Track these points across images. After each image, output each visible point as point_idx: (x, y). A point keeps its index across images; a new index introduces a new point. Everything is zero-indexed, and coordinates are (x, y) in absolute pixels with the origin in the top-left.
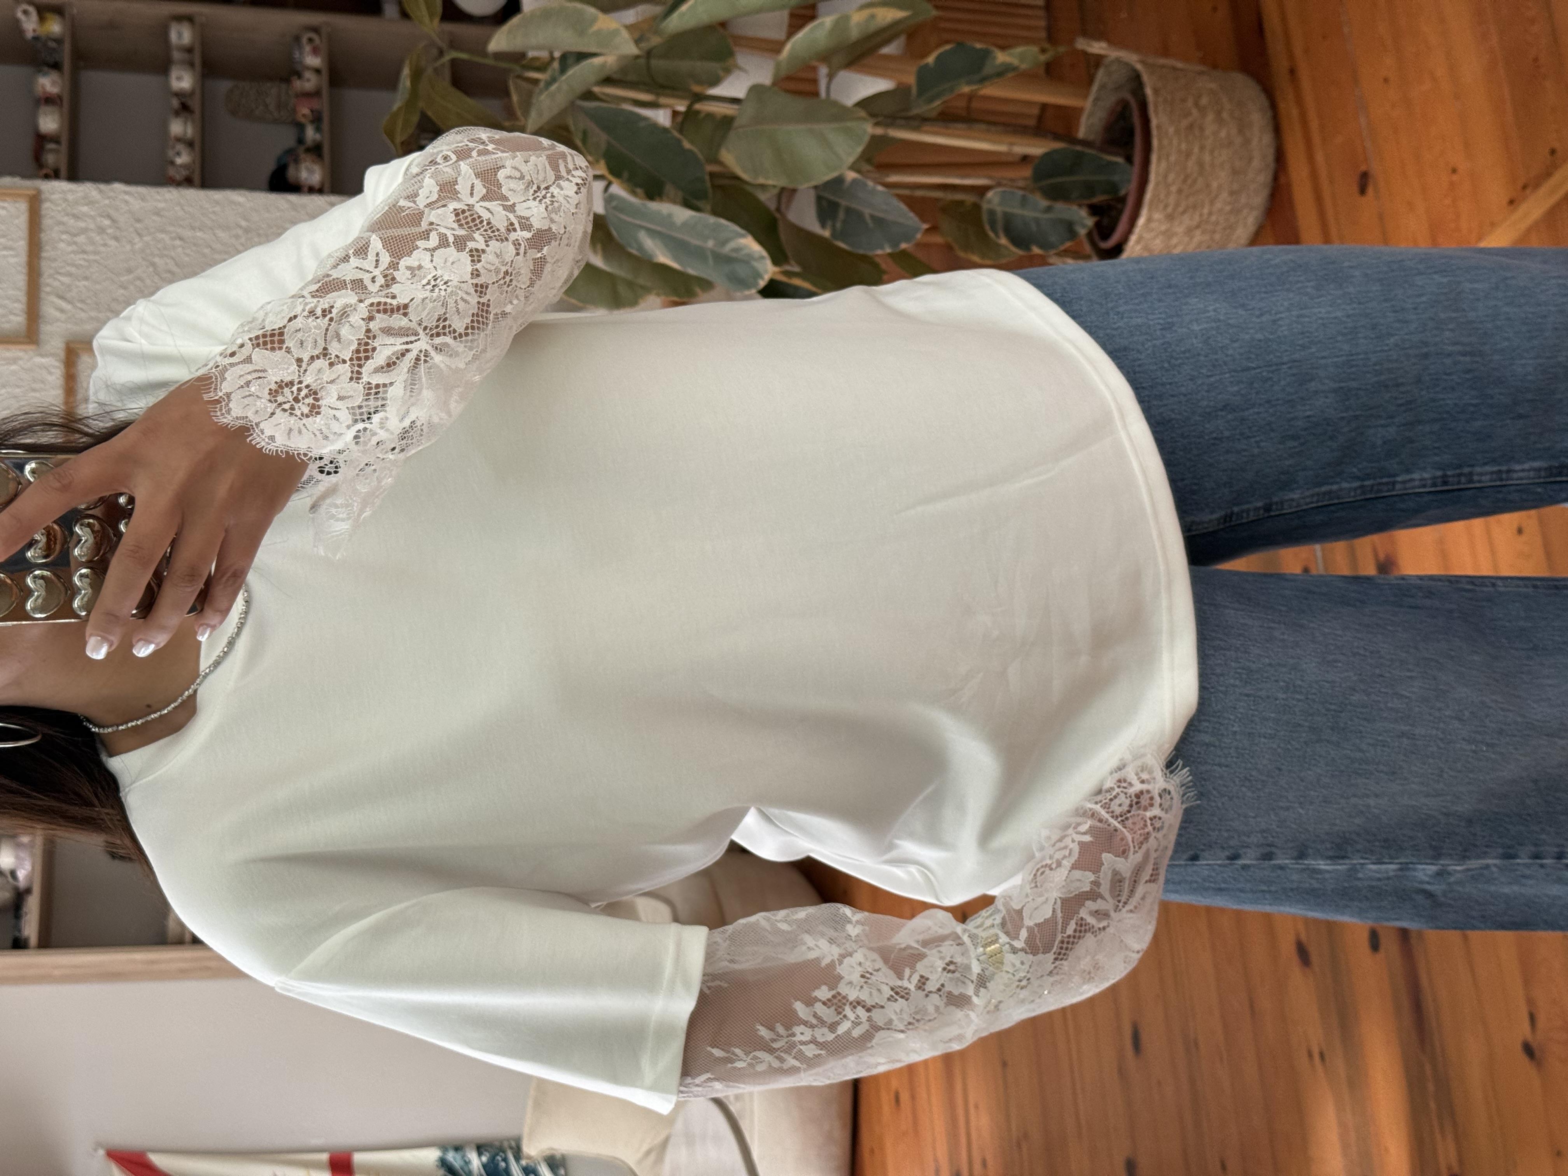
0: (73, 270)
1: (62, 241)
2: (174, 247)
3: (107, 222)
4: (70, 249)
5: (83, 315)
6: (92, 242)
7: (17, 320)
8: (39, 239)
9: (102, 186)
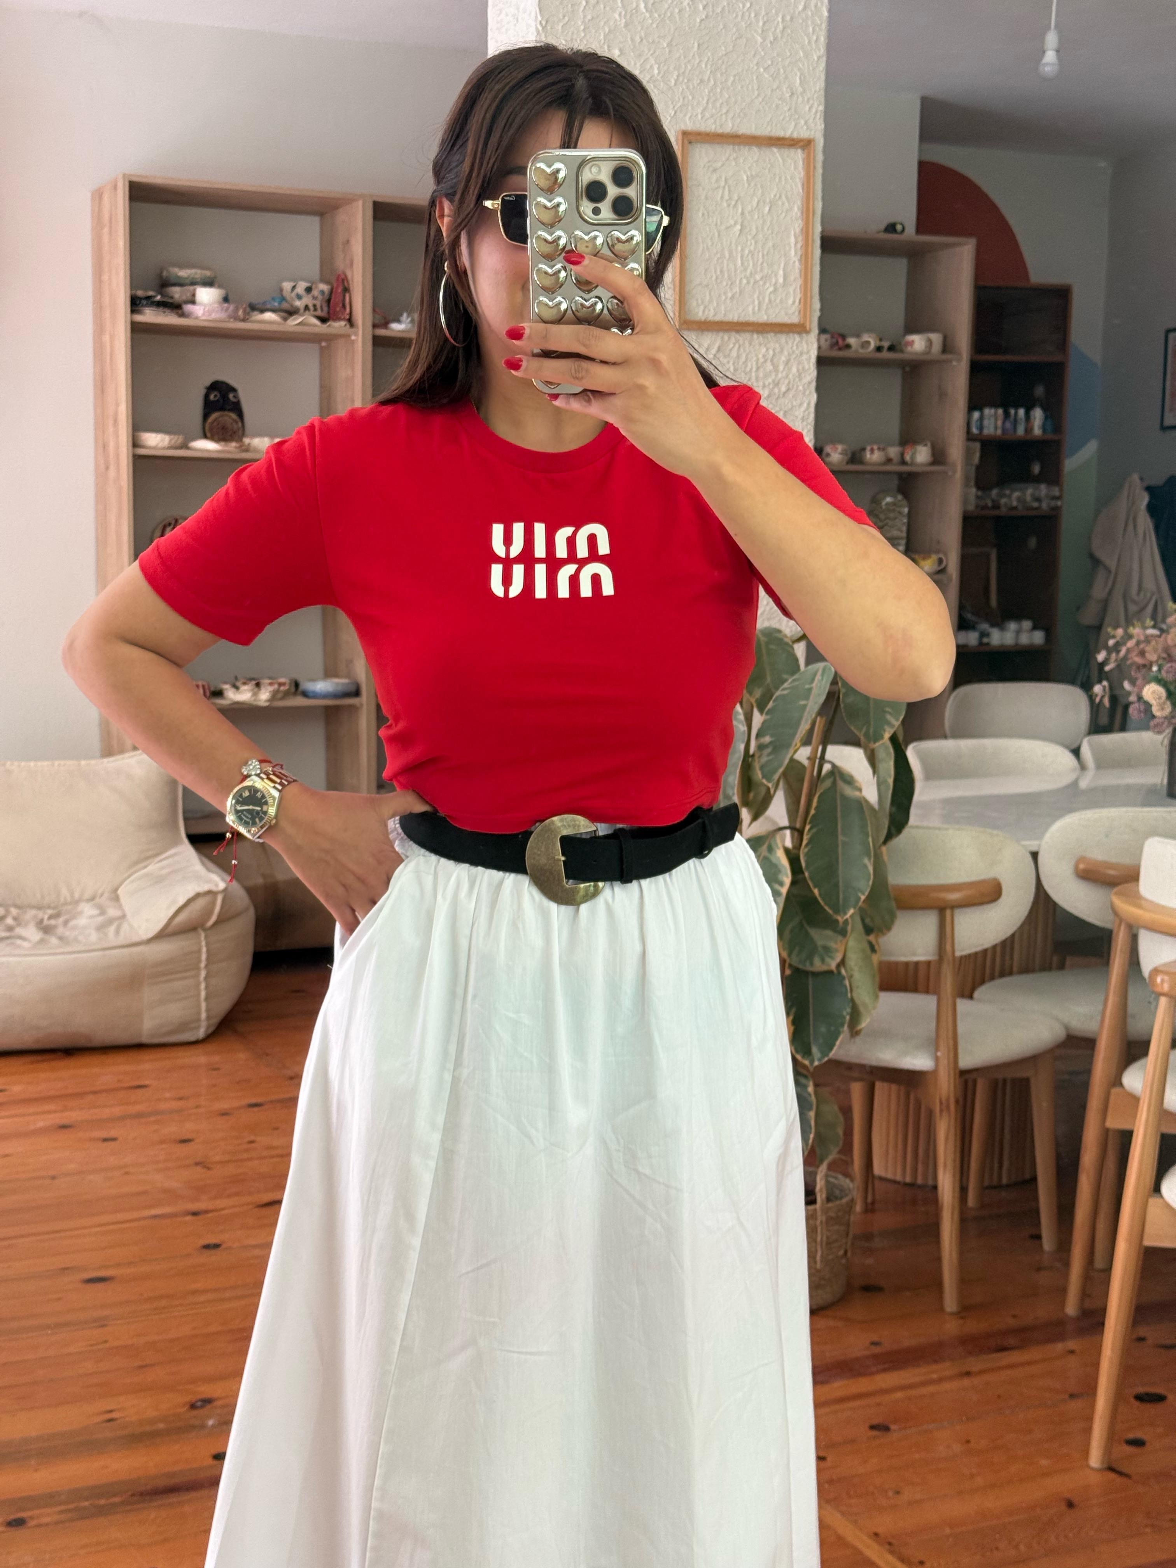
3: (783, 389)
4: (760, 356)
6: (766, 376)
7: (699, 311)
8: (767, 332)
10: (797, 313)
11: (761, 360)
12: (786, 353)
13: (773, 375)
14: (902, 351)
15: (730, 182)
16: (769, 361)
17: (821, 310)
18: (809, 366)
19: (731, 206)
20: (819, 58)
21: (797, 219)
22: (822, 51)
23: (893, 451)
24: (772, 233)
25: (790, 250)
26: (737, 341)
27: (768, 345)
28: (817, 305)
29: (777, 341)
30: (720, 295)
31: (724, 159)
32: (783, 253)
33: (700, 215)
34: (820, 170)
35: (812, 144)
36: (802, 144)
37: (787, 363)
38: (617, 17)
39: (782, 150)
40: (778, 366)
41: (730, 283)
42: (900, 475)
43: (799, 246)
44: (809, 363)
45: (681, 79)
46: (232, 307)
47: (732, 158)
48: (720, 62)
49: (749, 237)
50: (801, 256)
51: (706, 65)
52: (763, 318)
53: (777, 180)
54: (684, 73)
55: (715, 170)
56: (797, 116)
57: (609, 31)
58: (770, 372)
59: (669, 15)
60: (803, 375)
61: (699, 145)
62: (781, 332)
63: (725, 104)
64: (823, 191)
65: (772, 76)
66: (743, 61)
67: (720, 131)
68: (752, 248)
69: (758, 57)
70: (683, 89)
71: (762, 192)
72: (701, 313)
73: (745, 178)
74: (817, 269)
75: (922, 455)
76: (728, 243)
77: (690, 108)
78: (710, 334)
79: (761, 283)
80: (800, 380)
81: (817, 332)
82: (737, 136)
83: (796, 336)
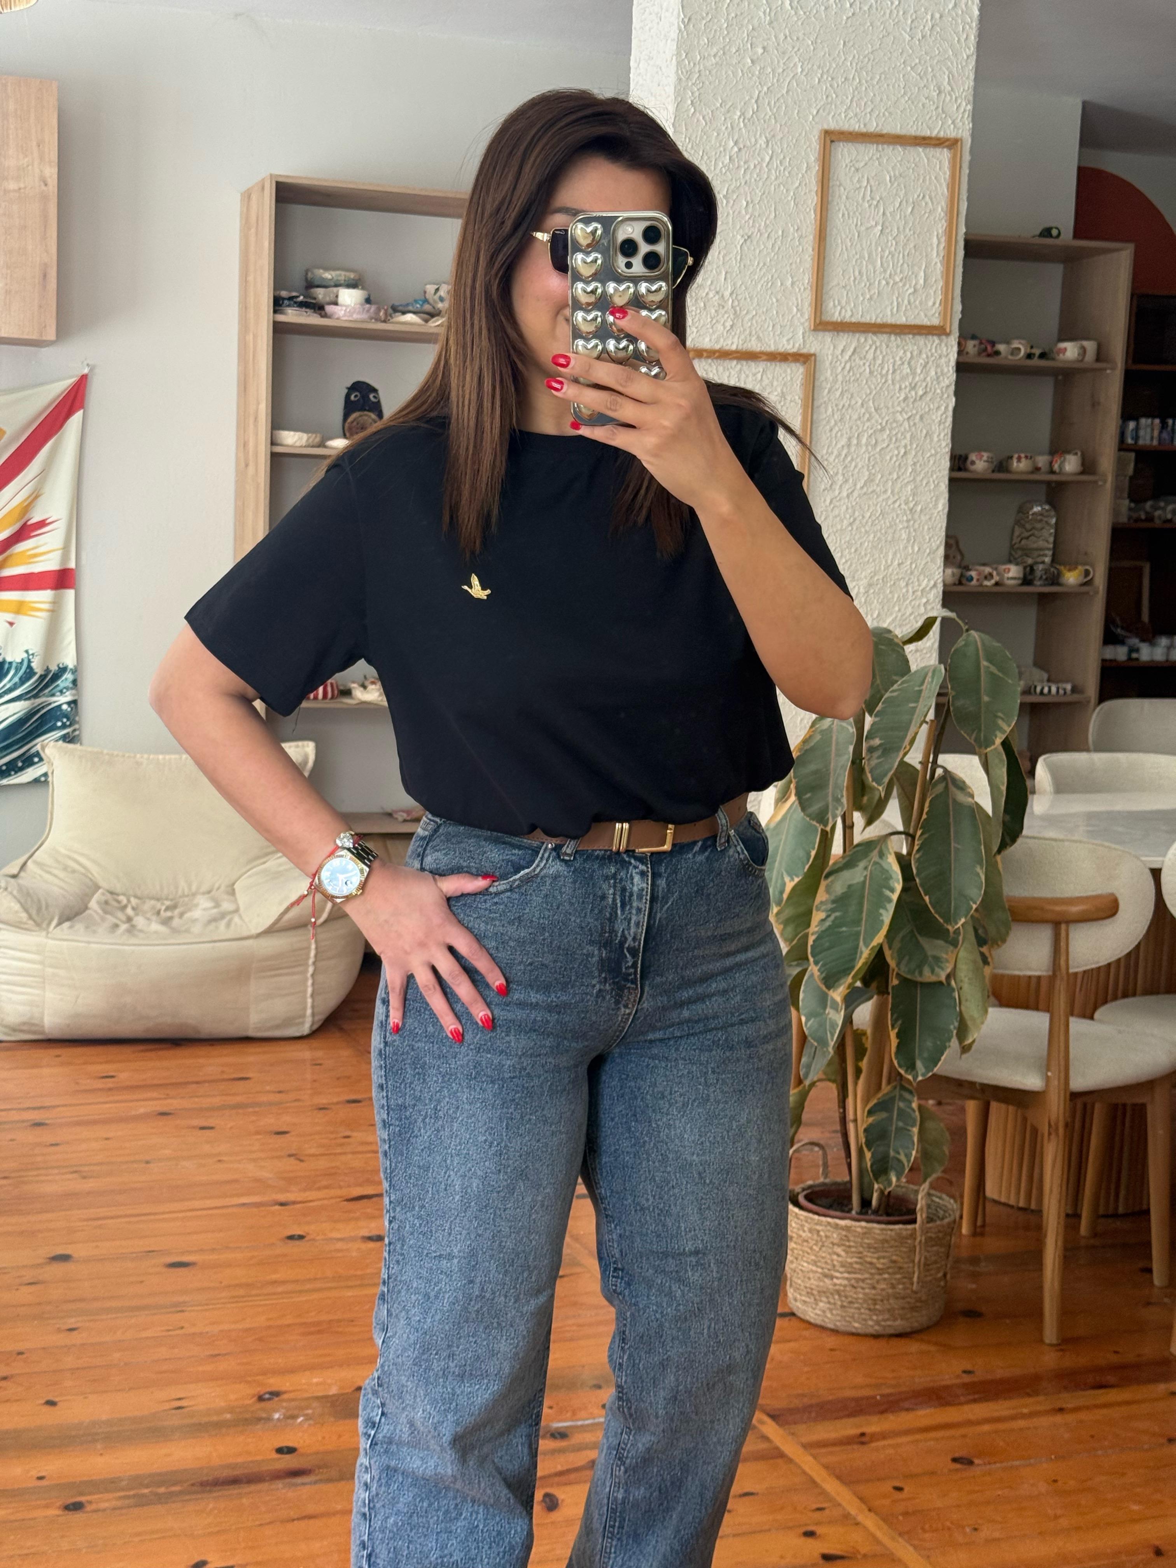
0: (879, 362)
1: (905, 352)
2: (897, 448)
3: (921, 393)
4: (898, 359)
5: (840, 369)
6: (903, 379)
7: (835, 312)
8: (905, 334)
9: (953, 387)
10: (937, 315)
11: (899, 363)
12: (924, 356)
13: (910, 379)
14: (1053, 359)
15: (872, 182)
16: (906, 363)
17: (962, 312)
18: (948, 371)
19: (873, 206)
20: (968, 57)
21: (940, 220)
22: (972, 49)
23: (1042, 461)
24: (914, 233)
25: (933, 250)
26: (874, 342)
27: (906, 348)
28: (958, 307)
29: (915, 344)
30: (857, 296)
31: (867, 158)
32: (924, 254)
33: (840, 215)
34: (966, 171)
35: (959, 143)
36: (948, 143)
37: (925, 365)
38: (761, 14)
39: (927, 150)
40: (916, 368)
41: (868, 284)
42: (1048, 483)
43: (942, 247)
44: (948, 366)
45: (825, 77)
46: (373, 308)
47: (875, 158)
48: (866, 60)
49: (890, 238)
50: (944, 257)
51: (851, 63)
52: (902, 320)
53: (921, 180)
54: (828, 71)
55: (857, 170)
56: (943, 116)
57: (753, 29)
58: (908, 374)
60: (941, 378)
61: (842, 144)
62: (920, 334)
63: (869, 103)
64: (969, 191)
65: (919, 74)
66: (890, 59)
67: (864, 130)
68: (893, 249)
69: (905, 55)
70: (827, 88)
71: (906, 192)
72: (837, 313)
73: (888, 178)
74: (960, 270)
75: (1071, 464)
76: (869, 243)
77: (833, 107)
78: (846, 335)
79: (901, 284)
80: (939, 383)
81: (957, 334)
82: (881, 136)
83: (935, 338)
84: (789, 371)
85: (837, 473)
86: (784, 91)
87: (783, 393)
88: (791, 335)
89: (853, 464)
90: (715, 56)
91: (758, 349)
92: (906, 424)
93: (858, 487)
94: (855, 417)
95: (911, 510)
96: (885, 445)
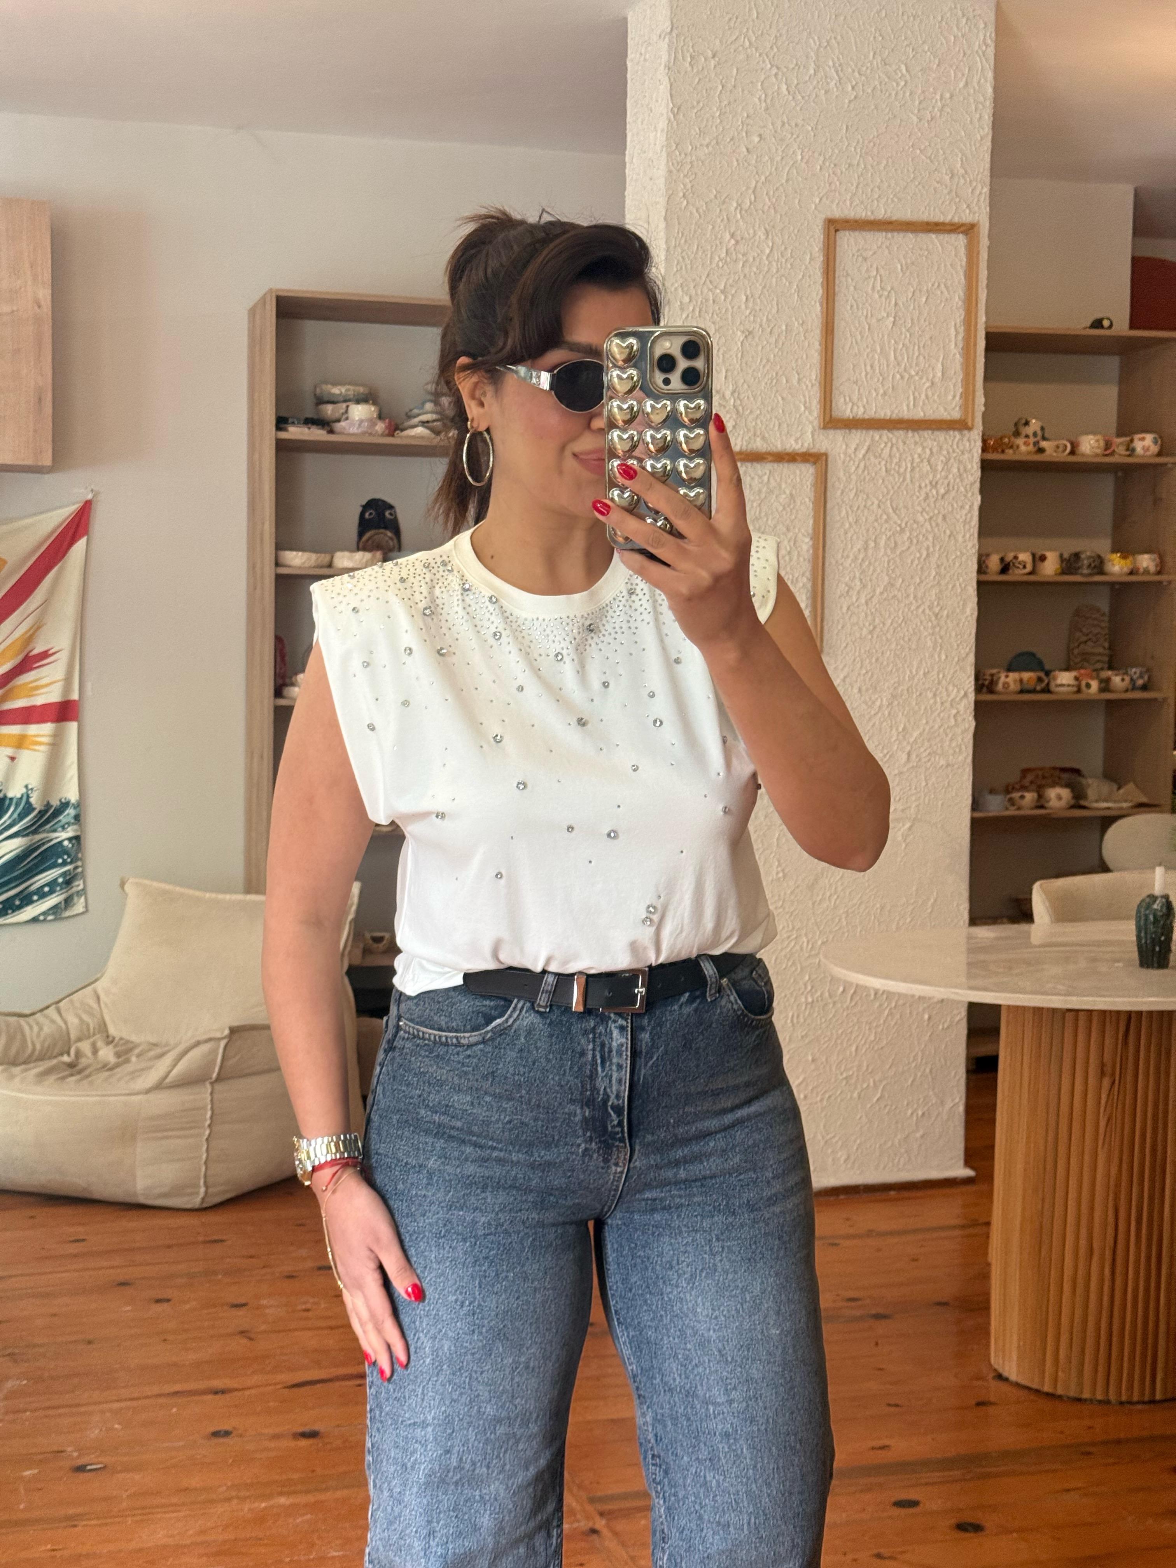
0: (895, 460)
1: (924, 448)
2: (919, 551)
3: (942, 491)
4: (916, 456)
5: (853, 468)
6: (923, 476)
7: (846, 409)
8: (925, 429)
9: (978, 485)
10: (957, 408)
11: (917, 460)
12: (945, 453)
13: (931, 477)
15: (882, 272)
16: (925, 460)
17: (986, 404)
18: (972, 467)
19: (883, 299)
20: (982, 139)
21: (957, 308)
22: (987, 130)
24: (930, 324)
25: (950, 341)
26: (890, 440)
27: (925, 444)
28: (981, 400)
29: (935, 440)
30: (869, 392)
31: (875, 247)
32: (942, 345)
33: (849, 308)
34: (984, 256)
35: (975, 229)
36: (962, 229)
37: (946, 464)
38: (756, 100)
39: (941, 236)
40: (937, 465)
41: (881, 378)
43: (960, 337)
44: (971, 462)
45: (827, 164)
46: (384, 423)
47: (884, 247)
48: (872, 144)
49: (904, 330)
50: (962, 349)
51: (855, 148)
52: (919, 414)
53: (936, 269)
54: (830, 157)
55: (865, 259)
56: (958, 200)
57: (748, 116)
58: (927, 472)
59: (814, 96)
60: (965, 475)
61: (847, 233)
62: (939, 428)
63: (876, 189)
64: (988, 278)
65: (930, 158)
66: (897, 142)
67: (872, 218)
68: (907, 341)
69: (913, 138)
70: (829, 175)
71: (919, 283)
72: (849, 410)
73: (899, 267)
74: (981, 363)
76: (880, 335)
77: (837, 194)
78: (859, 432)
79: (917, 378)
80: (962, 480)
81: (981, 428)
82: (890, 223)
83: (957, 433)
84: (798, 472)
85: (854, 577)
86: (784, 181)
87: (791, 495)
88: (798, 434)
89: (872, 568)
90: (707, 146)
91: (764, 451)
92: (927, 525)
93: (878, 591)
94: (871, 518)
95: (936, 615)
96: (904, 548)
